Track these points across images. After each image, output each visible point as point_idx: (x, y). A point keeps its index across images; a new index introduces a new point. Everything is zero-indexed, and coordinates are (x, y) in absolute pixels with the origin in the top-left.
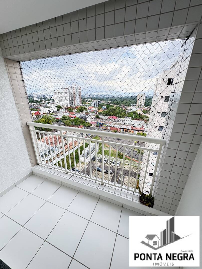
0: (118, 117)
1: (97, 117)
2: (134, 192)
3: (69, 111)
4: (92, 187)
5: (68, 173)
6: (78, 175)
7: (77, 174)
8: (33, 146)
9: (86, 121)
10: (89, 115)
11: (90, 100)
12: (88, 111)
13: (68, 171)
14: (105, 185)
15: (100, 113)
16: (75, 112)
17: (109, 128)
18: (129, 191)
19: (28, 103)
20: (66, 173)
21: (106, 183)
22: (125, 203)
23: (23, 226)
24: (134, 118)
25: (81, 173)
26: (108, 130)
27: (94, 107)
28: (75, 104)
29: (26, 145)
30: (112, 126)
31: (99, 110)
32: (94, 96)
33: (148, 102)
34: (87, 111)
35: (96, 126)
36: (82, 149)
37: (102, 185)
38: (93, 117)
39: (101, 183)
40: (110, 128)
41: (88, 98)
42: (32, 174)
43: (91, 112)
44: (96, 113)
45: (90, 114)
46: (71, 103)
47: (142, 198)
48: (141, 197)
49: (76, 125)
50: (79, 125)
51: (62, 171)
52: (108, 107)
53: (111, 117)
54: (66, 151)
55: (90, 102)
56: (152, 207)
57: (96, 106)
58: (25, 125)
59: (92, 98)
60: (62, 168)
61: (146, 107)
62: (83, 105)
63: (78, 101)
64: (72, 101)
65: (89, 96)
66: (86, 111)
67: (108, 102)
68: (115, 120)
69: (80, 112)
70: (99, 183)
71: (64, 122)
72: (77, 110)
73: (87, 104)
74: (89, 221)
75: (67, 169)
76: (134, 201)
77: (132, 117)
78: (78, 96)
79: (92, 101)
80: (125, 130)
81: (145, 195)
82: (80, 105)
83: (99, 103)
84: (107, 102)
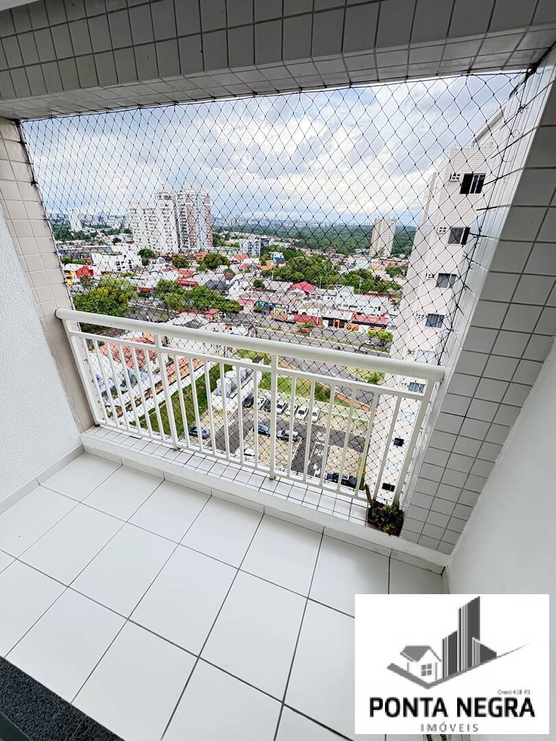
0: (317, 285)
1: (258, 285)
2: (353, 497)
3: (176, 266)
4: (244, 485)
5: (180, 449)
6: (207, 455)
7: (203, 453)
8: (80, 378)
9: (227, 295)
10: (234, 279)
11: (237, 233)
12: (233, 267)
13: (180, 444)
14: (279, 481)
15: (266, 274)
16: (194, 270)
17: (291, 318)
18: (339, 496)
19: (55, 253)
20: (175, 450)
21: (281, 476)
22: (329, 524)
23: (68, 587)
24: (361, 288)
25: (216, 450)
26: (287, 322)
27: (249, 255)
28: (193, 244)
29: (60, 374)
30: (300, 312)
31: (264, 264)
32: (250, 223)
33: (404, 242)
34: (229, 265)
35: (255, 311)
36: (215, 374)
37: (271, 479)
38: (245, 284)
39: (269, 475)
40: (293, 316)
41: (231, 230)
42: (82, 452)
43: (241, 270)
44: (253, 273)
45: (239, 276)
46: (181, 242)
47: (373, 514)
48: (370, 511)
49: (198, 307)
50: (208, 307)
51: (164, 444)
52: (289, 254)
53: (297, 285)
54: (172, 380)
55: (237, 241)
56: (397, 534)
57: (254, 253)
58: (50, 318)
59: (242, 229)
60: (164, 435)
61: (396, 256)
62: (218, 248)
63: (203, 236)
64: (184, 234)
65: (234, 222)
66: (226, 267)
67: (291, 240)
68: (307, 293)
69: (209, 270)
70: (265, 474)
71: (163, 299)
72: (199, 262)
73: (229, 246)
74: (239, 569)
75: (177, 439)
76: (352, 520)
77: (357, 287)
78: (202, 221)
79: (242, 237)
80: (337, 323)
81: (382, 505)
82: (209, 248)
83: (262, 245)
84: (288, 242)
